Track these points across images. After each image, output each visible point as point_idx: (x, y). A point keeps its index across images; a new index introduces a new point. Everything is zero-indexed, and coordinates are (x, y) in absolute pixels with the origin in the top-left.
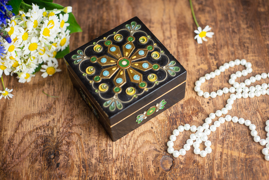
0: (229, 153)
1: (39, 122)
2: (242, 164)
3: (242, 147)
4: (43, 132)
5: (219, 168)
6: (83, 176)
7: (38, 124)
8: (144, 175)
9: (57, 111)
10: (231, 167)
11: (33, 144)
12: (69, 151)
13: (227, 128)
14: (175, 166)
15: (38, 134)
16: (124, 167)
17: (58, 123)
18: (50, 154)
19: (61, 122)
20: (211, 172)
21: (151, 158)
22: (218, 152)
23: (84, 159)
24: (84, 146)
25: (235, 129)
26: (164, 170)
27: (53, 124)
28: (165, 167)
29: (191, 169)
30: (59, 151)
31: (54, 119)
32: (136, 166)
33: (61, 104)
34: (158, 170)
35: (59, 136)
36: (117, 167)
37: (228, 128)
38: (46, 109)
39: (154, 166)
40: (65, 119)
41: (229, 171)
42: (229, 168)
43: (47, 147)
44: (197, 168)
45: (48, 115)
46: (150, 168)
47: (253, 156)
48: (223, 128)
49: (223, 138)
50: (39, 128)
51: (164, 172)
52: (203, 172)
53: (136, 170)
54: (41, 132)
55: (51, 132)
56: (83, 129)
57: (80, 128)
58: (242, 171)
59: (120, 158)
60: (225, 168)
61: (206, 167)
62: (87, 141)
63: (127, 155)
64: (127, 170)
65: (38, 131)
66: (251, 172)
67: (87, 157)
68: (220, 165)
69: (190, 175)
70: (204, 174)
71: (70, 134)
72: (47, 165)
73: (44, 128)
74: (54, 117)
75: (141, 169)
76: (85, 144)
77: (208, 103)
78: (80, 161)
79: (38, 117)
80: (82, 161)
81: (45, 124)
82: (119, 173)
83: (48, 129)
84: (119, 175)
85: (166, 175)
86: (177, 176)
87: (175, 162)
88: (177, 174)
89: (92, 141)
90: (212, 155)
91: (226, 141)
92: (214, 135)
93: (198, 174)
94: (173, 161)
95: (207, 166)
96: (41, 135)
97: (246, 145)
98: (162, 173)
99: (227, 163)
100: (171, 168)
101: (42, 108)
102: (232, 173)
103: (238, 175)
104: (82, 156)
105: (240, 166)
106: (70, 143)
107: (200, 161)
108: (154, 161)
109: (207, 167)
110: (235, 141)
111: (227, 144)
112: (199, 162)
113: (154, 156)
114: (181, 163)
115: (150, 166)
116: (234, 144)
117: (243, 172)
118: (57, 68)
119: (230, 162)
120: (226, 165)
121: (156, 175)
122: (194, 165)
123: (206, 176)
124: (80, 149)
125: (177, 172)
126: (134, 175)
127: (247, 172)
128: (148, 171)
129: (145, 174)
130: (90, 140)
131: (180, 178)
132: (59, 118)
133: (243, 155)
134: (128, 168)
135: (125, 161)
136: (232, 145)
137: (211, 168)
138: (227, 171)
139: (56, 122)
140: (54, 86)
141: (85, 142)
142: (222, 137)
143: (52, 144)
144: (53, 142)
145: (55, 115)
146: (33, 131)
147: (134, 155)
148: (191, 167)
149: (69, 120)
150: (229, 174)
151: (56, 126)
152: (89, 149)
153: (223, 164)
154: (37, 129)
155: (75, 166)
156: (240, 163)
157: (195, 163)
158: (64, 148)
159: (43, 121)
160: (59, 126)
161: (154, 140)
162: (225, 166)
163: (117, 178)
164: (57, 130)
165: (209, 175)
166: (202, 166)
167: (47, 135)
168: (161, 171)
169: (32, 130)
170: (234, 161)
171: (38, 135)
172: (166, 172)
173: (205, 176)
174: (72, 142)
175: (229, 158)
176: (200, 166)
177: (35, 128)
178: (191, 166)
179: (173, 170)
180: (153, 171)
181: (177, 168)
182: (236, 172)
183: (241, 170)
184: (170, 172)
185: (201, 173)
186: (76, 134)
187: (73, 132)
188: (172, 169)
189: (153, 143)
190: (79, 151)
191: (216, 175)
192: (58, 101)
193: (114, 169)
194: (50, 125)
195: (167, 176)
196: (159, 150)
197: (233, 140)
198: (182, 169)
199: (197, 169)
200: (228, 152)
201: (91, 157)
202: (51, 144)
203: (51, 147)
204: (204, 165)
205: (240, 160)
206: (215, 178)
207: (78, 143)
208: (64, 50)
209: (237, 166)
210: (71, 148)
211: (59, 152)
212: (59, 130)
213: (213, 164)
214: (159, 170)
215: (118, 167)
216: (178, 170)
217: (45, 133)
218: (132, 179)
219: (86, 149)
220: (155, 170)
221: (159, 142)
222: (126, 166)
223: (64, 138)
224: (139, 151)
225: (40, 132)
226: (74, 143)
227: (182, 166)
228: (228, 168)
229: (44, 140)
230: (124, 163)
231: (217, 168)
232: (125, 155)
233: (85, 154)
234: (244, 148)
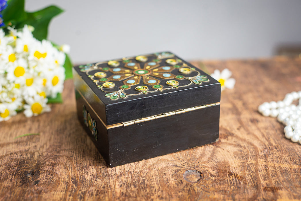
0: (277, 166)
1: (15, 149)
2: (297, 174)
3: (292, 160)
4: (19, 156)
5: (266, 178)
6: (72, 191)
7: (13, 150)
8: (161, 187)
9: (41, 140)
10: (283, 177)
11: (4, 166)
12: (54, 171)
14: (205, 178)
15: (12, 157)
16: (131, 181)
17: (41, 149)
18: (26, 173)
19: (45, 148)
20: (256, 181)
21: (169, 172)
22: (261, 165)
23: (75, 176)
24: (75, 165)
25: (278, 147)
26: (189, 182)
27: (34, 150)
28: (191, 180)
29: (227, 180)
30: (40, 170)
31: (35, 146)
32: (149, 180)
33: (47, 134)
34: (180, 182)
35: (41, 159)
37: (270, 146)
38: (26, 139)
39: (175, 179)
40: (51, 146)
41: (281, 180)
42: (279, 178)
43: (23, 168)
45: (28, 143)
46: (170, 181)
48: (263, 147)
49: (265, 154)
50: (15, 153)
51: (189, 184)
52: (245, 182)
53: (150, 183)
54: (17, 156)
55: (31, 156)
56: (75, 152)
57: (71, 152)
59: (127, 174)
60: (274, 177)
61: (247, 178)
62: (80, 161)
63: (136, 171)
64: (137, 184)
65: (12, 155)
67: (79, 174)
68: (266, 176)
69: (227, 185)
70: (246, 184)
71: (57, 157)
72: (21, 182)
73: (21, 153)
74: (36, 144)
75: (156, 182)
76: (77, 164)
77: (238, 129)
78: (69, 178)
79: (14, 145)
80: (72, 178)
81: (24, 150)
82: (124, 187)
83: (27, 154)
84: (126, 189)
85: (193, 186)
86: (209, 186)
87: (203, 175)
89: (87, 161)
90: (254, 168)
91: (269, 156)
92: (252, 152)
93: (238, 184)
94: (200, 175)
96: (16, 158)
97: (297, 159)
98: (186, 184)
99: (276, 174)
100: (198, 180)
101: (21, 138)
102: (285, 182)
104: (72, 174)
105: (294, 176)
106: (56, 164)
107: (238, 173)
108: (174, 175)
109: (249, 178)
110: (282, 156)
111: (272, 158)
113: (174, 171)
114: (213, 176)
115: (170, 179)
116: (280, 159)
119: (280, 173)
122: (231, 176)
123: (250, 185)
125: (208, 183)
126: (147, 187)
128: (166, 183)
129: (163, 186)
130: (84, 161)
131: (214, 188)
132: (42, 145)
133: (295, 166)
134: (138, 182)
135: (133, 176)
137: (255, 178)
138: (278, 180)
139: (38, 148)
141: (77, 162)
142: (263, 154)
143: (30, 166)
144: (33, 163)
145: (38, 143)
146: (6, 155)
147: (146, 171)
148: (227, 178)
149: (57, 146)
150: (282, 183)
151: (38, 151)
152: (82, 168)
153: (270, 175)
155: (61, 182)
156: (294, 173)
158: (47, 168)
159: (21, 147)
160: (43, 151)
161: (172, 158)
163: (122, 191)
164: (40, 154)
165: (254, 184)
166: (242, 177)
167: (25, 158)
168: (184, 183)
169: (4, 154)
170: (284, 172)
171: (11, 159)
172: (193, 184)
174: (59, 163)
175: (278, 170)
176: (240, 177)
177: (9, 153)
179: (203, 182)
180: (174, 183)
181: (207, 180)
182: (290, 181)
183: (297, 178)
184: (198, 183)
185: (242, 183)
186: (65, 157)
187: (61, 155)
188: (200, 181)
189: (171, 161)
190: (69, 169)
191: (264, 184)
193: (117, 183)
194: (30, 150)
195: (195, 187)
196: (181, 166)
197: (278, 155)
198: (214, 182)
199: (236, 180)
200: (274, 164)
201: (85, 174)
202: (28, 165)
203: (28, 168)
204: (245, 176)
205: (293, 171)
206: (263, 186)
207: (68, 164)
209: (290, 175)
210: (57, 168)
211: (40, 172)
212: (42, 154)
213: (257, 175)
214: (182, 182)
215: (123, 181)
217: (22, 157)
218: (145, 191)
219: (79, 168)
220: (177, 182)
221: (179, 159)
222: (136, 180)
223: (48, 160)
224: (153, 167)
226: (61, 164)
227: (214, 178)
229: (19, 163)
230: (131, 178)
231: (263, 178)
232: (133, 171)
233: (77, 172)
234: (295, 161)
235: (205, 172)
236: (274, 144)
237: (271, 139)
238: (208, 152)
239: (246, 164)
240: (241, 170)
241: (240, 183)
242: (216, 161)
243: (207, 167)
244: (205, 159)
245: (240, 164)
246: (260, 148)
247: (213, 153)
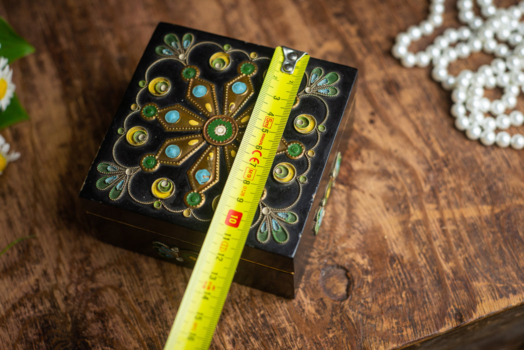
0: (457, 216)
1: (12, 290)
2: (493, 230)
3: (478, 193)
4: (30, 309)
5: (448, 254)
7: (12, 295)
8: (296, 327)
9: (45, 252)
10: (473, 244)
11: (19, 346)
12: (110, 333)
13: (431, 164)
14: (356, 283)
15: (21, 318)
16: (245, 326)
17: (58, 278)
19: (64, 274)
20: (435, 268)
22: (434, 221)
23: (150, 339)
24: (138, 309)
25: (448, 160)
26: (335, 301)
27: (48, 284)
28: (335, 293)
29: (392, 278)
30: (86, 340)
31: (45, 273)
32: (273, 313)
33: (48, 231)
34: (322, 305)
35: (72, 307)
36: (231, 329)
37: (435, 162)
38: (18, 255)
39: (312, 299)
40: (71, 264)
41: (472, 254)
42: (468, 248)
43: (54, 340)
44: (403, 271)
45: (28, 268)
46: (304, 305)
47: (507, 204)
48: (424, 167)
49: (432, 187)
50: (19, 303)
51: (337, 306)
52: (419, 274)
53: (276, 321)
54: (27, 311)
55: (51, 303)
56: (121, 272)
57: (115, 272)
58: (497, 245)
59: (231, 309)
60: (460, 250)
61: (420, 262)
62: (142, 296)
63: (242, 295)
64: (257, 329)
65: (18, 312)
66: (517, 240)
67: (154, 331)
68: (447, 248)
69: (394, 291)
70: (422, 279)
71: (96, 293)
73: (29, 300)
74: (43, 267)
75: (284, 315)
76: (139, 304)
77: (372, 122)
78: (143, 346)
79: (5, 280)
80: (148, 345)
81: (29, 289)
82: (240, 343)
83: (41, 299)
84: (244, 347)
85: (344, 310)
86: (368, 303)
87: (351, 275)
88: (366, 299)
89: (153, 292)
90: (424, 231)
91: (440, 192)
92: (412, 188)
93: (411, 283)
94: (346, 275)
95: (422, 259)
96: (29, 317)
97: (485, 187)
98: (333, 307)
99: (461, 239)
100: (348, 290)
101: (8, 255)
102: (479, 257)
103: (494, 255)
104: (143, 334)
105: (490, 237)
106: (104, 313)
107: (403, 254)
108: (306, 290)
109: (422, 261)
110: (459, 186)
111: (446, 197)
112: (402, 257)
114: (366, 272)
115: (303, 301)
116: (459, 194)
117: (500, 246)
118: (9, 153)
119: (466, 234)
120: (461, 244)
121: (322, 318)
122: (394, 266)
123: (428, 281)
124: (132, 319)
125: (365, 294)
126: (276, 335)
127: (509, 243)
128: (301, 314)
129: (299, 323)
130: (147, 292)
131: (377, 304)
132: (55, 266)
133: (486, 210)
134: (257, 323)
135: (243, 310)
136: (457, 197)
137: (432, 260)
138: (467, 256)
139: (52, 277)
140: (17, 196)
141: (137, 300)
142: (428, 187)
144: (65, 323)
145: (45, 262)
146: (8, 314)
148: (390, 273)
149: (82, 261)
150: (475, 261)
151: (56, 287)
152: (153, 312)
153: (453, 243)
154: (14, 307)
156: (487, 230)
157: (395, 261)
158: (95, 329)
159: (22, 284)
160: (64, 283)
162: (460, 246)
164: (63, 294)
165: (434, 276)
166: (411, 264)
167: (44, 313)
168: (329, 306)
170: (473, 230)
171: (21, 321)
172: (342, 303)
173: (427, 283)
174: (108, 309)
175: (462, 227)
176: (408, 265)
177: (9, 306)
178: (389, 271)
179: (356, 294)
180: (314, 311)
181: (361, 287)
182: (486, 251)
183: (494, 243)
184: (350, 300)
185: (416, 280)
186: (110, 290)
187: (101, 285)
188: (351, 292)
190: (132, 323)
191: (449, 271)
192: (40, 227)
193: (226, 338)
194: (41, 288)
195: (348, 311)
197: (453, 185)
198: (372, 285)
199: (405, 274)
200: (453, 214)
201: (165, 328)
202: (60, 332)
203: (64, 339)
204: (416, 260)
205: (484, 223)
206: (449, 278)
207: (123, 307)
208: (8, 107)
209: (483, 237)
210: (110, 324)
211: (87, 343)
212: (67, 292)
213: (433, 251)
214: (324, 304)
215: (233, 329)
216: (365, 291)
217: (37, 310)
218: (275, 344)
219: (147, 314)
220: (317, 307)
222: (251, 320)
223: (87, 307)
225: (25, 313)
226: (113, 310)
227: (369, 279)
228: (466, 249)
229: (41, 328)
230: (242, 316)
231: (443, 256)
232: (237, 297)
233: (148, 325)
234: (482, 194)
235: (351, 266)
236: (441, 154)
237: (433, 138)
238: (340, 206)
239: (410, 225)
240: (406, 245)
241: (412, 280)
242: (360, 228)
243: (352, 251)
244: (341, 230)
245: (400, 229)
246: (420, 170)
247: (350, 206)
